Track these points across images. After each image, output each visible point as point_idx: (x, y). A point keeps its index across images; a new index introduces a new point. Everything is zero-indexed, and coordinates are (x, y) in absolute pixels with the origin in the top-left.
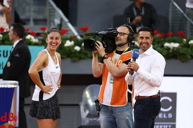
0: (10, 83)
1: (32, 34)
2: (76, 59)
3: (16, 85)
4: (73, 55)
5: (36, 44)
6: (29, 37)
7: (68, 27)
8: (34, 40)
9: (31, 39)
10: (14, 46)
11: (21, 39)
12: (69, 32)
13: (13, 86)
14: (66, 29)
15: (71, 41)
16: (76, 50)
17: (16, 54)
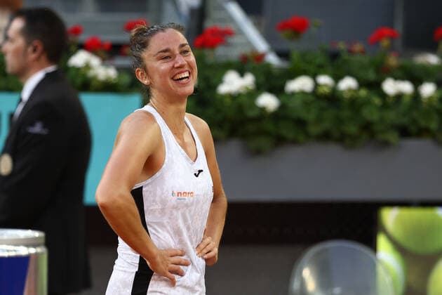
0: (10, 237)
1: (91, 47)
2: (263, 142)
3: (35, 246)
4: (251, 127)
5: (108, 88)
6: (80, 59)
7: (231, 19)
8: (103, 71)
9: (88, 66)
10: (26, 94)
11: (51, 69)
12: (235, 40)
13: (23, 251)
14: (222, 26)
15: (242, 73)
16: (263, 109)
17: (32, 125)
